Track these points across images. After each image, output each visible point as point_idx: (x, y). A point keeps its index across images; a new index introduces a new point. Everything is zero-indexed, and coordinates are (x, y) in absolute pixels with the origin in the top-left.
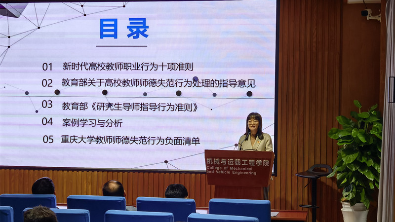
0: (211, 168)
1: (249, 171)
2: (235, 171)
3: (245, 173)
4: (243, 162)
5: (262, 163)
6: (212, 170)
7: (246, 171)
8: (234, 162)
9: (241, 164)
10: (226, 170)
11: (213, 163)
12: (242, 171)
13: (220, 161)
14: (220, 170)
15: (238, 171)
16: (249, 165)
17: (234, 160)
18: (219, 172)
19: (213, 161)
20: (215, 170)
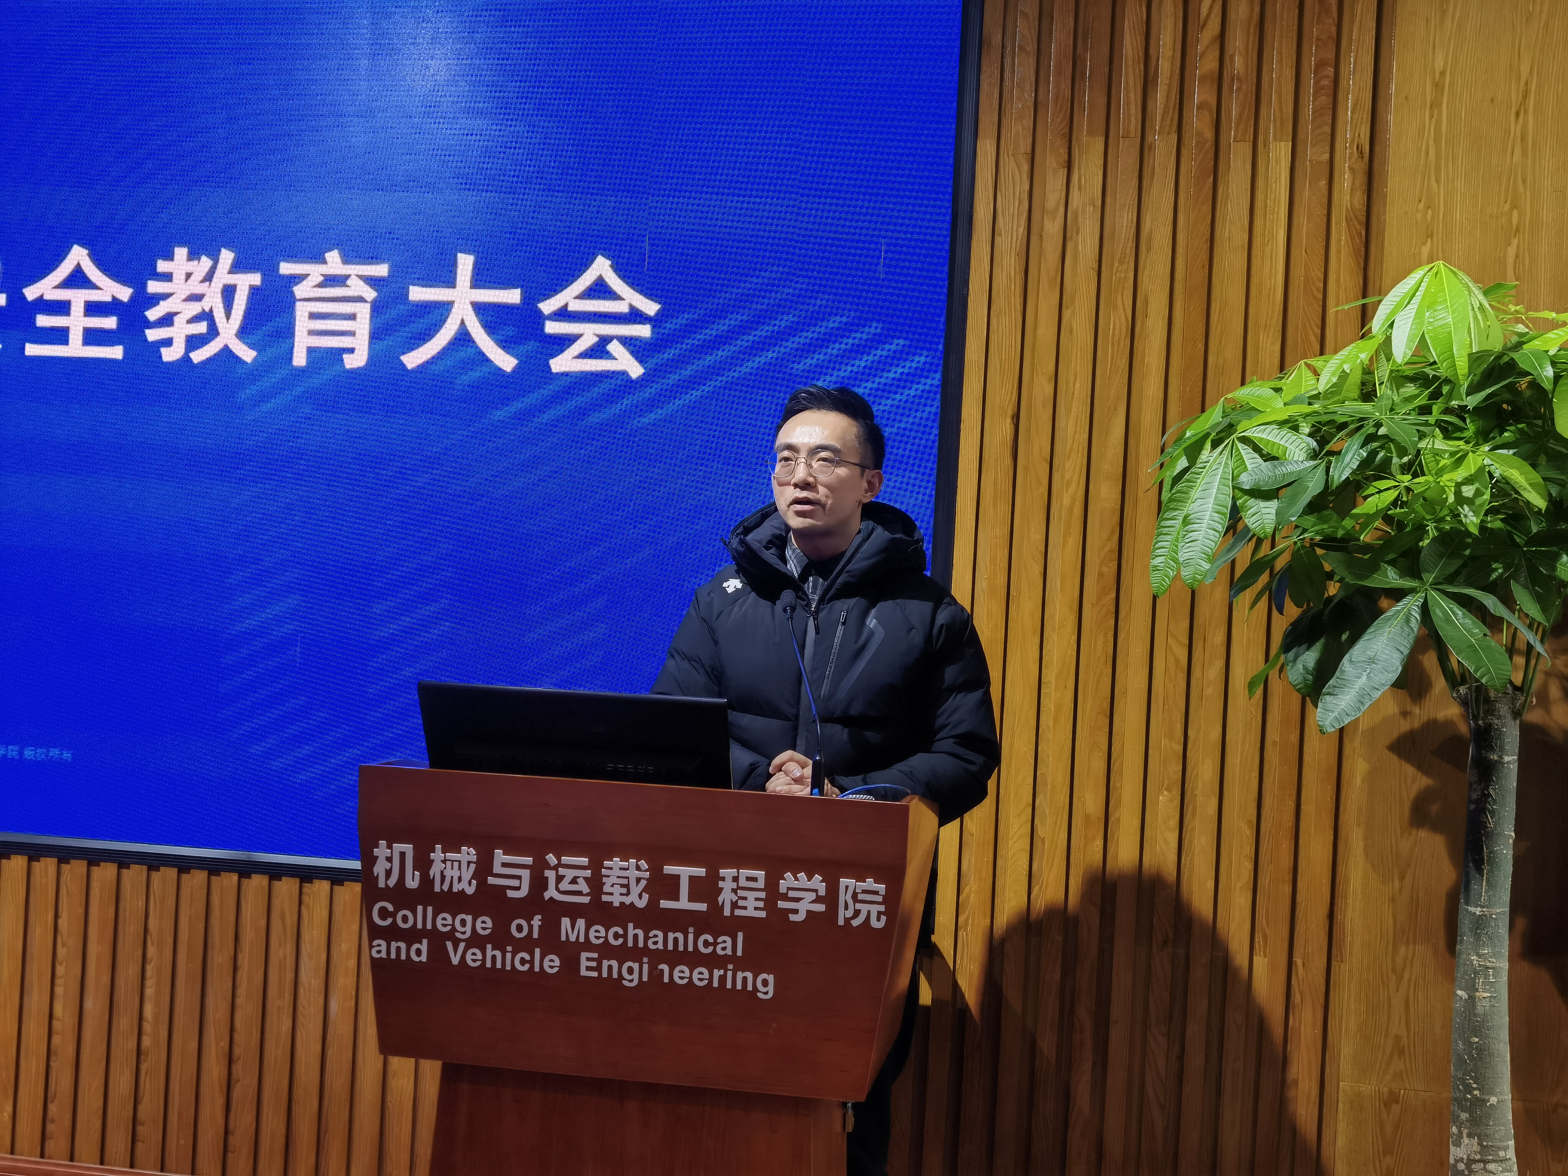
0: (406, 919)
1: (713, 961)
2: (605, 951)
3: (681, 974)
4: (671, 887)
5: (831, 898)
6: (412, 936)
7: (694, 959)
8: (596, 883)
9: (653, 903)
10: (527, 944)
11: (427, 881)
12: (657, 957)
13: (483, 868)
14: (476, 941)
15: (623, 954)
16: (716, 908)
17: (596, 866)
18: (473, 958)
19: (423, 864)
20: (438, 940)
